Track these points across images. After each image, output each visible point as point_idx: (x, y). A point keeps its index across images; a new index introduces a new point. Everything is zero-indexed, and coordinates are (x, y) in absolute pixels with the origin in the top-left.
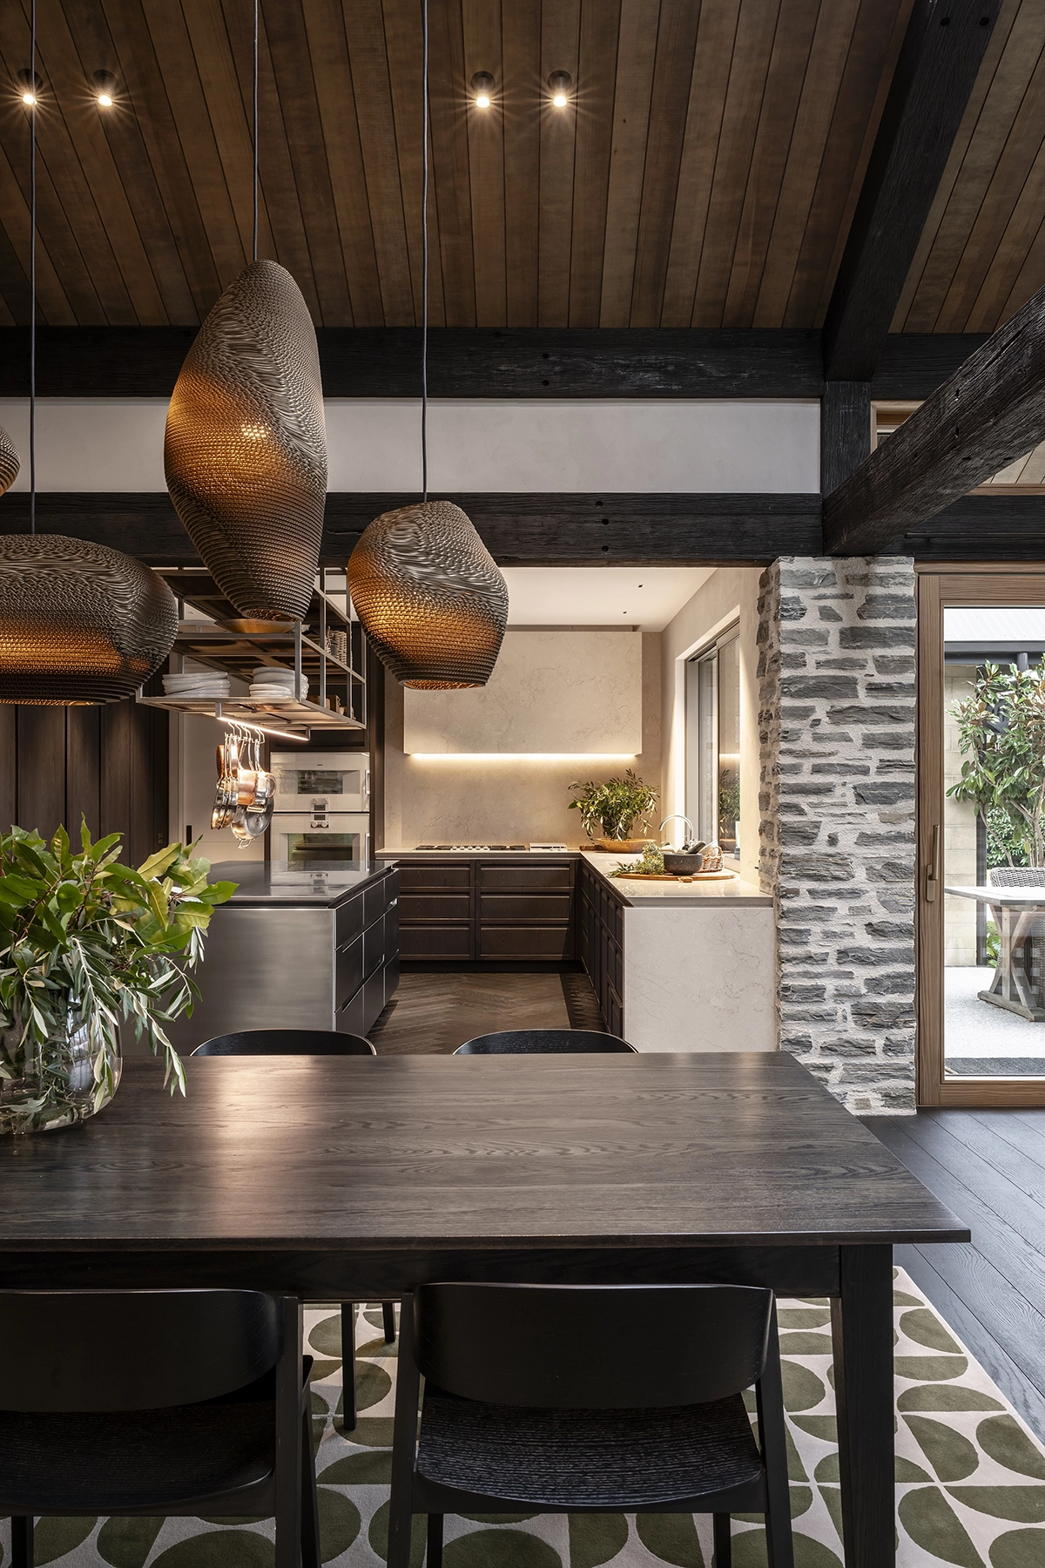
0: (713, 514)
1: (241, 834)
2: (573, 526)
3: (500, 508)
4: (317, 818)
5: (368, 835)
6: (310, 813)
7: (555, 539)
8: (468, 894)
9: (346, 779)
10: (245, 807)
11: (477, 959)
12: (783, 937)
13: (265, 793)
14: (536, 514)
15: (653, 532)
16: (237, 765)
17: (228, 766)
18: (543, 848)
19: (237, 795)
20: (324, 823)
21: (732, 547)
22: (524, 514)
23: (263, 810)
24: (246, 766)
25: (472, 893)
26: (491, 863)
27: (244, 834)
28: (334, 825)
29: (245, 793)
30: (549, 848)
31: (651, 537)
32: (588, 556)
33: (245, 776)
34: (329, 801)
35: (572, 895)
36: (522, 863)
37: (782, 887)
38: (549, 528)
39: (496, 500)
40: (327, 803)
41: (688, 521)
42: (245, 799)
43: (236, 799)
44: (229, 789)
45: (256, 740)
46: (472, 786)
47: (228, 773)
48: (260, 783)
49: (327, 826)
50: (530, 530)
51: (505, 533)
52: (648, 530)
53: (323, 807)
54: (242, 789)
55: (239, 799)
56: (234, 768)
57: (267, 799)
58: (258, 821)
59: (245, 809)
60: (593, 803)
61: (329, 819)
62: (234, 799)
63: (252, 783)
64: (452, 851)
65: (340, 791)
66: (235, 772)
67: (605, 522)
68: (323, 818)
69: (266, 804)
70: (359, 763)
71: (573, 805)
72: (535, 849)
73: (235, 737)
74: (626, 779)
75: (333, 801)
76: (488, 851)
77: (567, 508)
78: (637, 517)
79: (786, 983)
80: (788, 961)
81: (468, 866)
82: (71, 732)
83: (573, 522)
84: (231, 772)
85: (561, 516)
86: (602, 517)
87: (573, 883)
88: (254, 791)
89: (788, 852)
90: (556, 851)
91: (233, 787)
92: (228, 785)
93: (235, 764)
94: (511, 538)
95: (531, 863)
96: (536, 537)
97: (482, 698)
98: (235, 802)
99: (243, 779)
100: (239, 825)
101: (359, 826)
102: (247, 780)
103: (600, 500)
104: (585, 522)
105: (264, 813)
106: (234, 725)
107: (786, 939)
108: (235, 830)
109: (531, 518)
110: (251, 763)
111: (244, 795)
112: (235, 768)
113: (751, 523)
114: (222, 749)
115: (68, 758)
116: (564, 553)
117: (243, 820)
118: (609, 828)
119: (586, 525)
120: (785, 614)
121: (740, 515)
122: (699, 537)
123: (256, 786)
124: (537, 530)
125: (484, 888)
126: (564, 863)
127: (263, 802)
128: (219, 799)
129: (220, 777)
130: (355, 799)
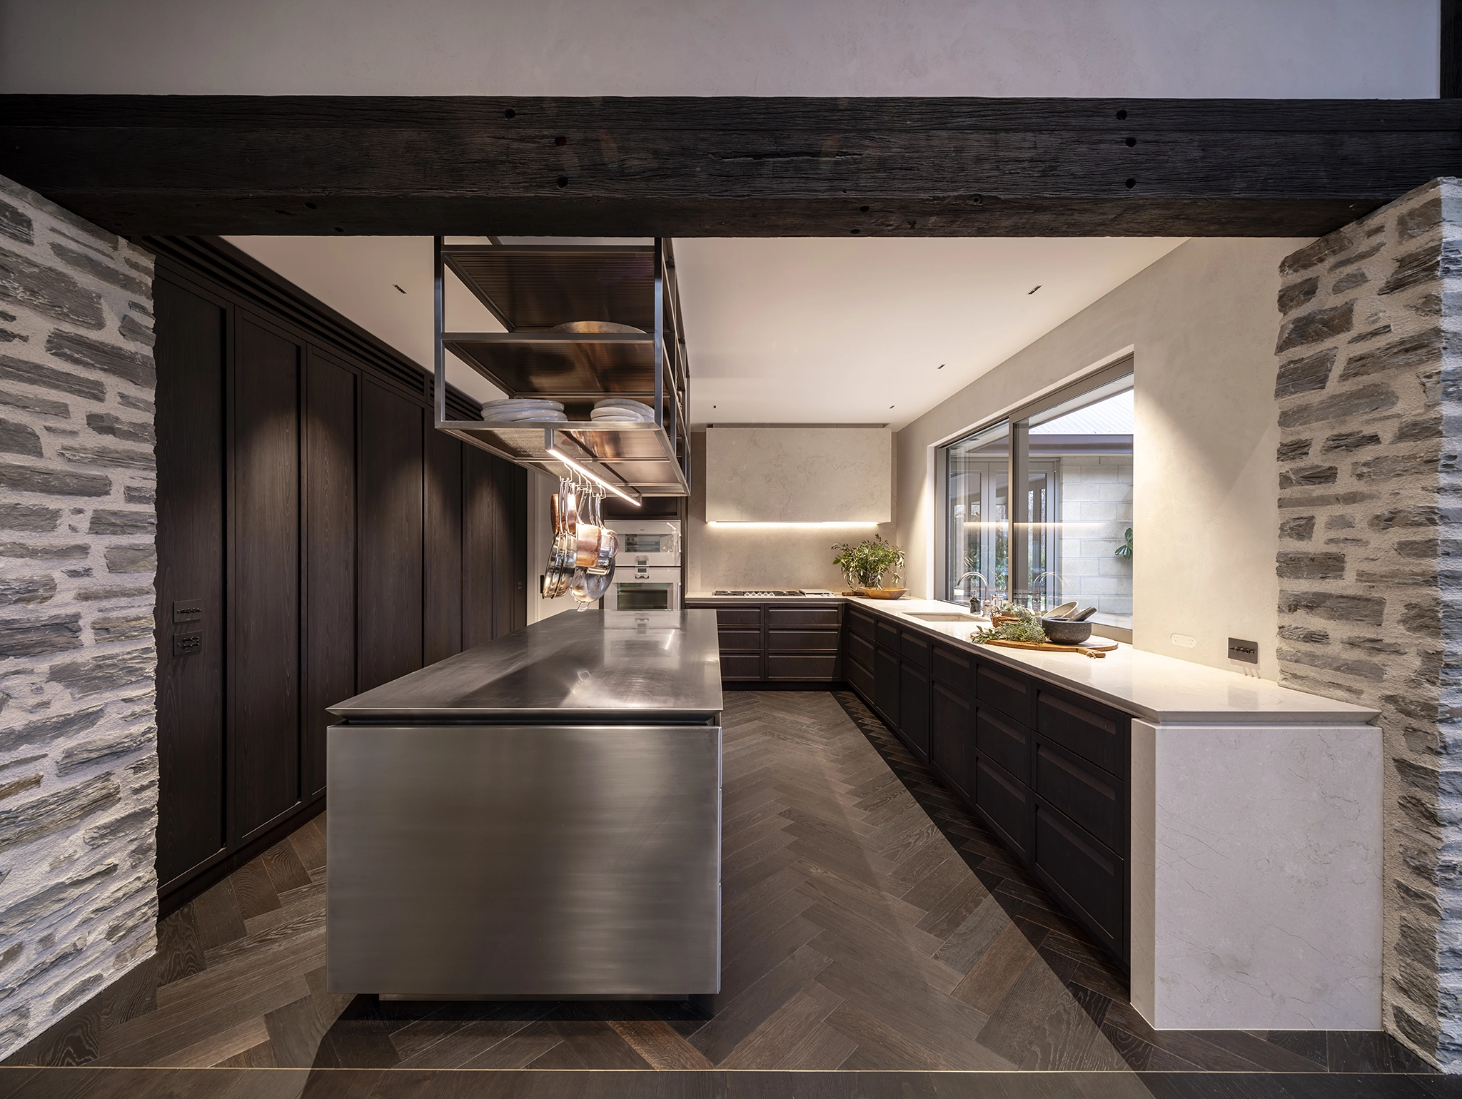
0: (1296, 131)
1: (581, 596)
2: (1082, 149)
3: (969, 121)
4: (639, 571)
5: (680, 584)
6: (634, 567)
7: (1053, 168)
8: (759, 630)
9: (663, 541)
10: (585, 569)
11: (766, 680)
12: (1442, 785)
13: (608, 552)
14: (1026, 131)
15: (1205, 157)
16: (576, 517)
17: (564, 520)
18: (816, 594)
19: (575, 555)
20: (646, 575)
21: (1325, 181)
22: (1007, 131)
23: (606, 572)
24: (586, 519)
25: (762, 630)
26: (777, 606)
27: (584, 596)
28: (655, 578)
29: (586, 553)
30: (820, 594)
31: (1201, 165)
32: (1103, 195)
33: (585, 531)
34: (649, 557)
35: (840, 631)
36: (801, 606)
37: (1442, 705)
38: (1046, 152)
39: (965, 109)
40: (647, 559)
41: (1257, 140)
42: (585, 560)
43: (576, 559)
44: (565, 547)
45: (598, 495)
46: (754, 549)
47: (564, 528)
48: (603, 541)
49: (648, 577)
50: (1014, 154)
51: (978, 160)
52: (1197, 154)
53: (644, 562)
54: (581, 547)
55: (577, 559)
56: (571, 522)
57: (610, 559)
58: (599, 582)
59: (585, 571)
60: (853, 560)
61: (650, 572)
62: (571, 560)
63: (594, 541)
64: (745, 596)
65: (658, 550)
66: (573, 527)
67: (1131, 142)
68: (645, 571)
69: (609, 565)
70: (673, 528)
71: (837, 561)
72: (810, 595)
73: (573, 485)
74: (874, 541)
75: (653, 558)
76: (774, 597)
77: (1074, 122)
78: (1179, 134)
79: (1447, 858)
80: (1452, 823)
81: (759, 608)
82: (430, 498)
83: (1082, 142)
84: (567, 526)
85: (1062, 133)
86: (1126, 135)
87: (841, 621)
88: (597, 550)
89: (1454, 650)
90: (825, 596)
91: (569, 545)
92: (564, 542)
93: (572, 516)
94: (987, 166)
95: (808, 606)
96: (1026, 165)
97: (768, 479)
98: (572, 564)
99: (583, 536)
100: (579, 588)
101: (673, 577)
102: (588, 536)
103: (1123, 109)
104: (1100, 142)
105: (606, 575)
106: (572, 469)
107: (1448, 788)
108: (574, 592)
109: (1019, 136)
110: (591, 518)
111: (584, 555)
112: (573, 521)
113: (1352, 145)
114: (556, 498)
115: (426, 520)
116: (1067, 190)
117: (584, 582)
118: (864, 580)
119: (1102, 146)
120: (1452, 267)
121: (1335, 132)
122: (1274, 165)
123: (599, 544)
124: (1027, 155)
125: (771, 626)
126: (833, 606)
127: (606, 563)
128: (553, 559)
129: (554, 532)
130: (670, 556)
